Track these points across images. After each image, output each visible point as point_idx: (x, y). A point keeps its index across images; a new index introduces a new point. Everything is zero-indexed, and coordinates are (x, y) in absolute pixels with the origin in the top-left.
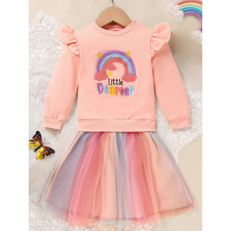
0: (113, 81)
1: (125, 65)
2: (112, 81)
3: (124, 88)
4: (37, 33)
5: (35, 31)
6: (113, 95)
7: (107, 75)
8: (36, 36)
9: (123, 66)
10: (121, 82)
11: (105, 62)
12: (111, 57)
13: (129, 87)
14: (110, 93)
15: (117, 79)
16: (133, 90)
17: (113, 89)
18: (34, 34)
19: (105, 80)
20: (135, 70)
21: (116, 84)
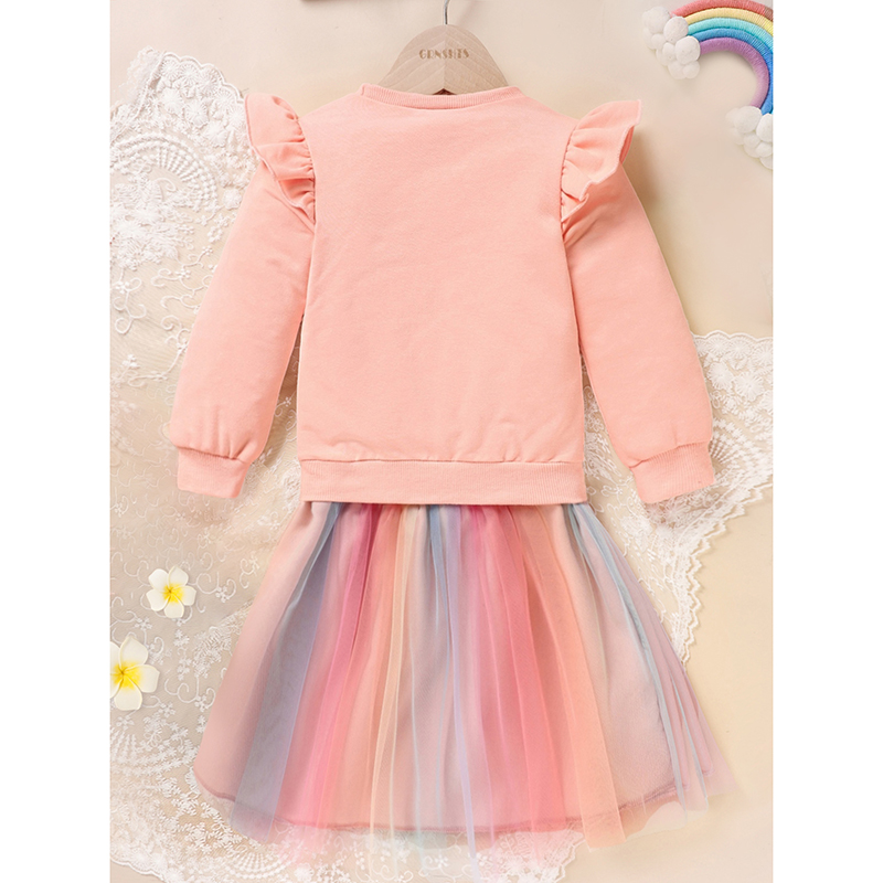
4: (139, 136)
5: (131, 130)
8: (135, 147)
18: (124, 142)
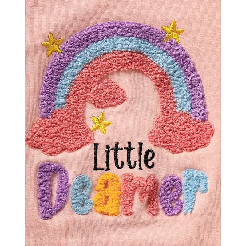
0: (112, 153)
1: (161, 80)
2: (108, 153)
3: (160, 178)
6: (113, 215)
7: (87, 130)
9: (152, 84)
10: (148, 152)
11: (76, 72)
12: (103, 49)
13: (181, 175)
14: (100, 209)
15: (130, 144)
16: (202, 188)
17: (110, 188)
19: (76, 149)
20: (203, 98)
21: (126, 164)
